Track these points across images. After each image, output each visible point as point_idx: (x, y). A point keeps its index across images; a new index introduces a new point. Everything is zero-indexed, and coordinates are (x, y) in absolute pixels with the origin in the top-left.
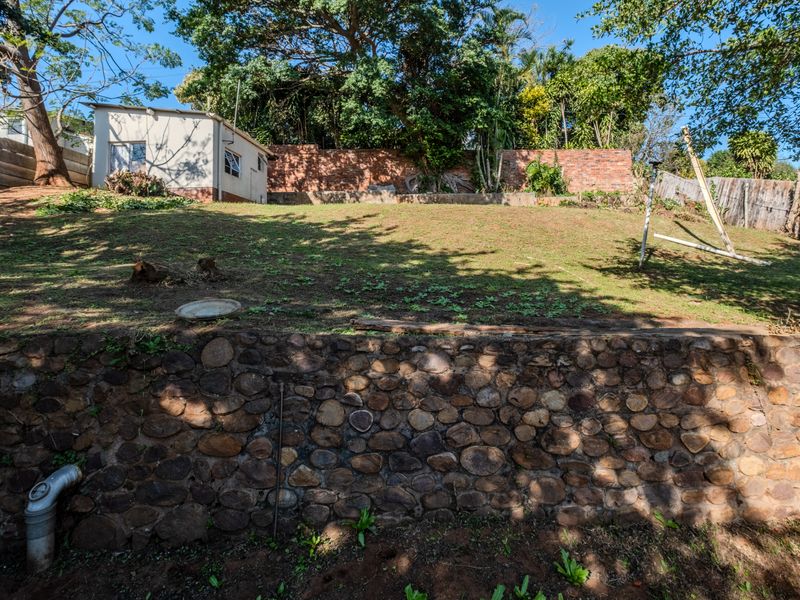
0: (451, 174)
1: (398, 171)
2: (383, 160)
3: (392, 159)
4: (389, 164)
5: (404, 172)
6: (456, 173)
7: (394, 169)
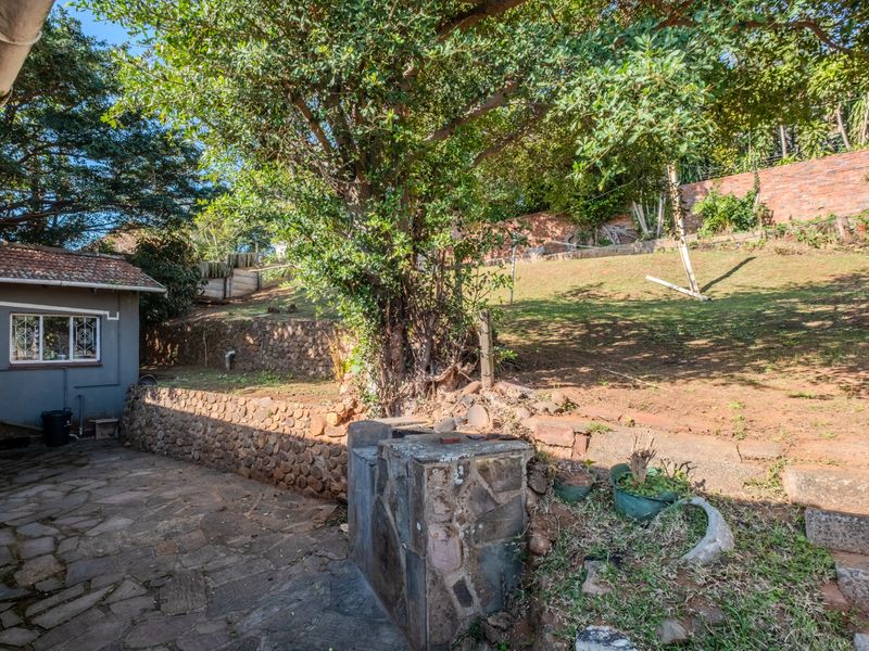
0: (611, 226)
1: (558, 231)
2: (545, 222)
3: (552, 220)
4: (549, 225)
5: (563, 231)
6: (618, 223)
7: (554, 229)
